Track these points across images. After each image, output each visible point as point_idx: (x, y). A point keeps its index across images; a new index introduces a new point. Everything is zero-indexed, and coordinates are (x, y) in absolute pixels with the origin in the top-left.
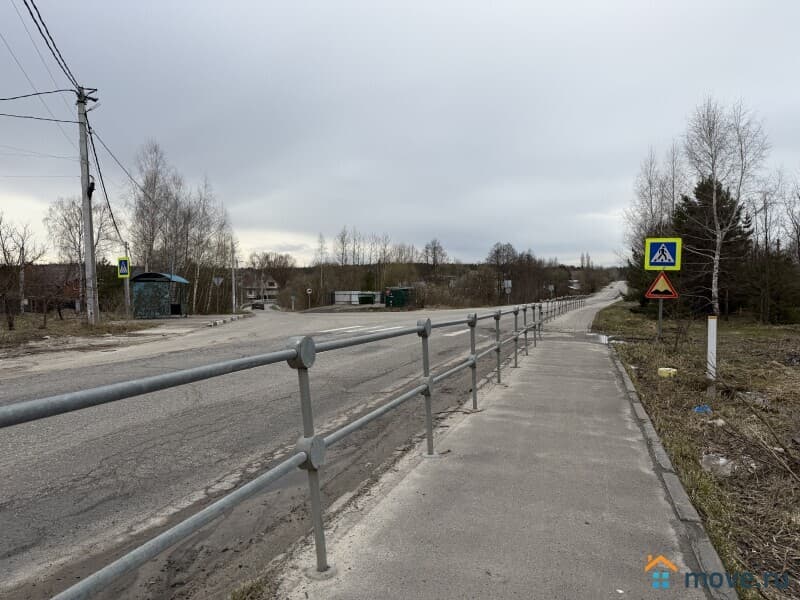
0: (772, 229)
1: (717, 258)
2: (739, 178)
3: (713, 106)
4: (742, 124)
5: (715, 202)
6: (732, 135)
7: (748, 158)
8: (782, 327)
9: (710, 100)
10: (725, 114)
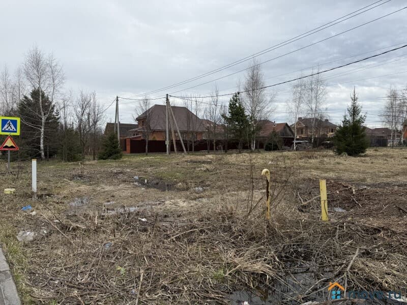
0: (67, 118)
1: (43, 129)
2: (52, 91)
3: (38, 52)
4: (53, 65)
5: (41, 101)
6: (48, 69)
7: (56, 82)
8: (72, 163)
9: (36, 49)
10: (45, 58)
